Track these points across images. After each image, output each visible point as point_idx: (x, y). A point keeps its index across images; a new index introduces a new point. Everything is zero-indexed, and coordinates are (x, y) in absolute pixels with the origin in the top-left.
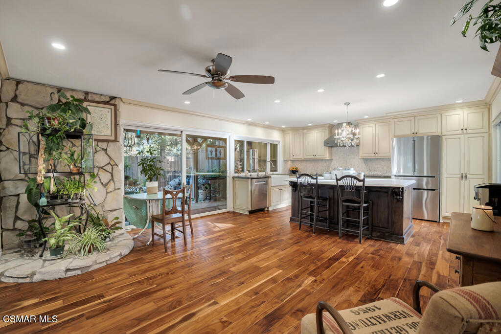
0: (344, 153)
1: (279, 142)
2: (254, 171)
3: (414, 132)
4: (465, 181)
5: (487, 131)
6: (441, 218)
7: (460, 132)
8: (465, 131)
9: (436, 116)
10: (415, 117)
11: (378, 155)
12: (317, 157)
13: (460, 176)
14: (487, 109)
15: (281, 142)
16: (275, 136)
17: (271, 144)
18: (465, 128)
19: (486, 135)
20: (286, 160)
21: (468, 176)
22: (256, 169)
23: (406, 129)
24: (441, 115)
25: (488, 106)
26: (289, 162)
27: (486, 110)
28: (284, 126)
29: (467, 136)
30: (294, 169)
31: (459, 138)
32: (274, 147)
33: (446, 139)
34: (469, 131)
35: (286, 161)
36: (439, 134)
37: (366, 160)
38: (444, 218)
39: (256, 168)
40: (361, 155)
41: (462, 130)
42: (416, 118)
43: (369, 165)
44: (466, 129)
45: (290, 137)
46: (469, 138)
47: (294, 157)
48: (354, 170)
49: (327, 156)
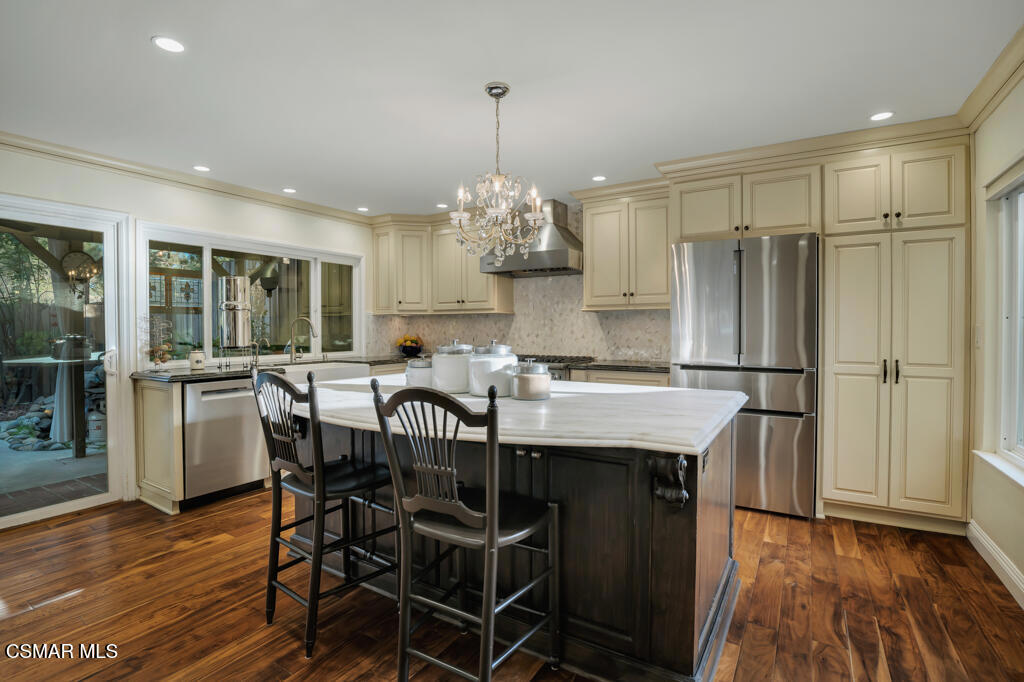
0: (544, 296)
1: (358, 259)
2: (234, 349)
3: (737, 223)
4: (894, 386)
5: (961, 219)
6: (820, 505)
7: (879, 223)
8: (895, 220)
9: (804, 171)
10: (742, 175)
11: (637, 299)
12: (468, 305)
13: (878, 369)
14: (963, 147)
15: (363, 260)
16: (340, 241)
17: (324, 264)
18: (895, 212)
19: (959, 235)
20: (384, 316)
21: (904, 369)
22: (240, 344)
23: (716, 217)
24: (822, 169)
25: (965, 140)
26: (397, 323)
27: (960, 152)
28: (365, 209)
29: (899, 237)
30: (408, 343)
31: (878, 244)
32: (340, 275)
33: (837, 247)
34: (906, 221)
35: (382, 319)
36: (816, 229)
37: (606, 317)
38: (828, 504)
39: (243, 339)
40: (587, 299)
41: (886, 216)
42: (744, 177)
43: (612, 333)
44: (898, 215)
45: (390, 244)
46: (905, 242)
47: (404, 306)
48: (512, 351)
49: (494, 304)
